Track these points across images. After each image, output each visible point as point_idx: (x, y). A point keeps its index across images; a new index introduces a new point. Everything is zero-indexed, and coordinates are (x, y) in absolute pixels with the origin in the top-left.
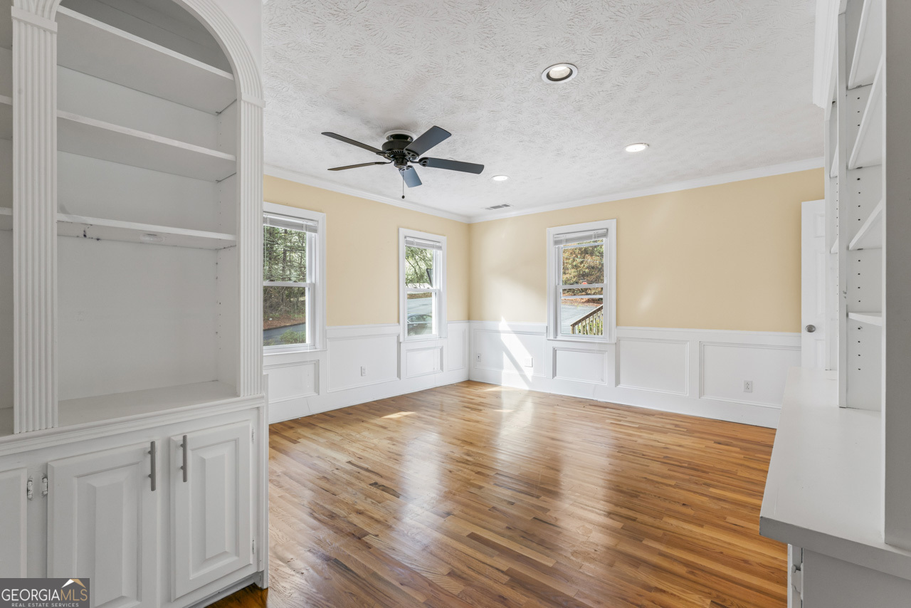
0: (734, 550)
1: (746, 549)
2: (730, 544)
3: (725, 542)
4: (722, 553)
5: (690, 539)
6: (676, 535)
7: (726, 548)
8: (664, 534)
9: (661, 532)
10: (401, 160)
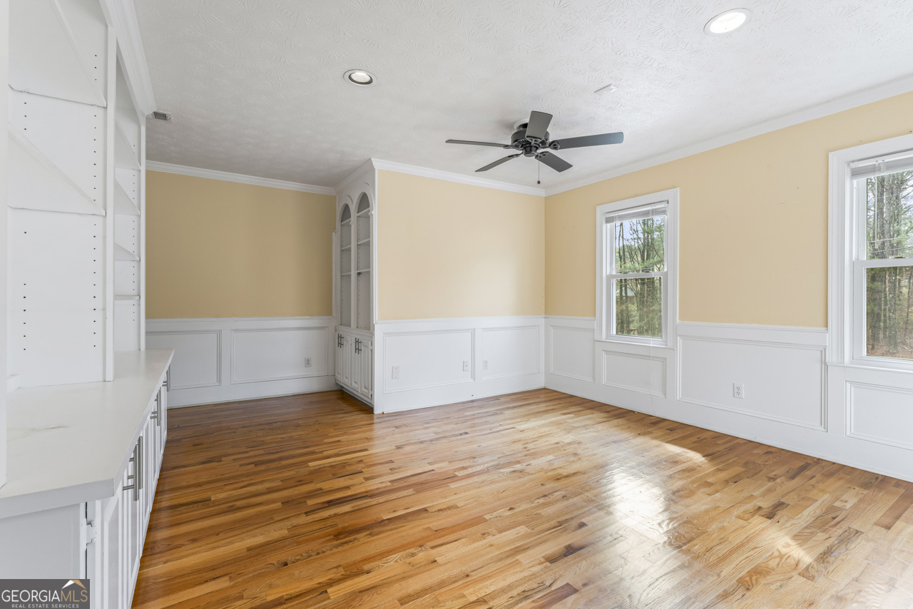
0: (208, 544)
1: (196, 553)
2: (214, 548)
3: (219, 547)
4: (217, 535)
5: (250, 528)
6: (263, 524)
7: (214, 542)
8: (272, 518)
9: (276, 519)
10: (529, 148)
